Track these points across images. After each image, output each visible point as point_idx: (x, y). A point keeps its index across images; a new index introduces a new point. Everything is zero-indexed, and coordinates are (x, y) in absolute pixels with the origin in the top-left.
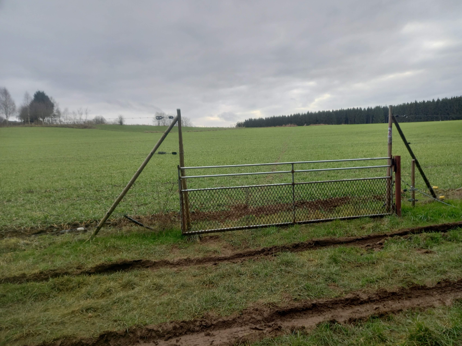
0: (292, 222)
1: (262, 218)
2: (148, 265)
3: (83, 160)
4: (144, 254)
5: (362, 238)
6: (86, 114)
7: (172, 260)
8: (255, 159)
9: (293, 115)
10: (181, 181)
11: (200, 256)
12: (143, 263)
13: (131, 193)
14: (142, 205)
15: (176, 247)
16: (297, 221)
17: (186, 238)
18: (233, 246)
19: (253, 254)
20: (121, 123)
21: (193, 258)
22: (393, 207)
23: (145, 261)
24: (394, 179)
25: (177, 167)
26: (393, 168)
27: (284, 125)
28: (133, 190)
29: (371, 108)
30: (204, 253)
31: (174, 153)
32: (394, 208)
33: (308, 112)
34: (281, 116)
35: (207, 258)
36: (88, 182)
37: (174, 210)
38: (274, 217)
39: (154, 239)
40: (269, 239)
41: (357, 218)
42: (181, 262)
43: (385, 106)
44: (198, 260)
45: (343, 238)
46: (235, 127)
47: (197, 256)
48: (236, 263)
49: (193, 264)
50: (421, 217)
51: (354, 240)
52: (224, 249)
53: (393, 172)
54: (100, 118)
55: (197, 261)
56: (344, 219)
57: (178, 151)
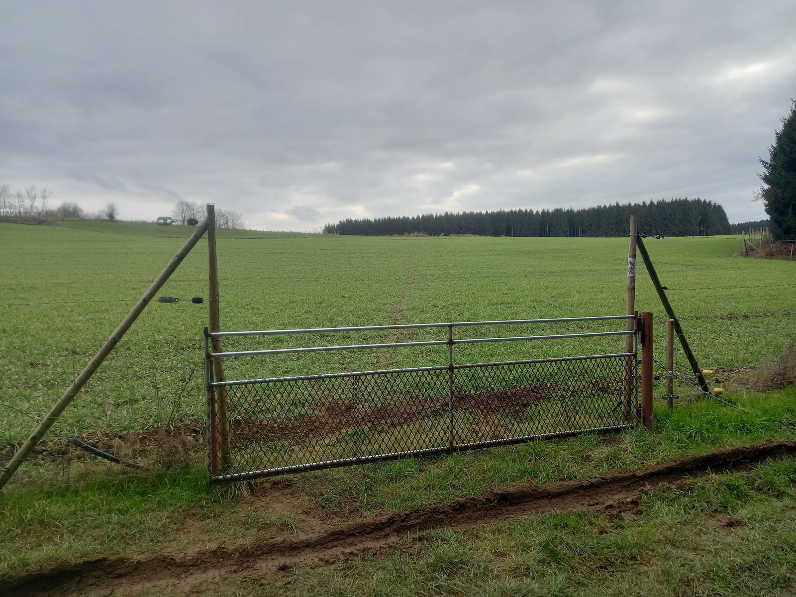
0: (448, 445)
1: (383, 434)
2: (122, 571)
3: (23, 288)
4: (114, 538)
5: (590, 484)
6: (44, 197)
7: (182, 555)
8: (361, 296)
9: (421, 217)
10: (211, 362)
11: (248, 540)
12: (110, 566)
13: (105, 372)
14: (126, 402)
15: (194, 515)
16: (457, 444)
17: (218, 489)
18: (323, 507)
19: (368, 530)
20: (111, 216)
21: (233, 548)
22: (638, 411)
23: (115, 561)
24: (640, 357)
25: (202, 331)
26: (639, 336)
27: (407, 234)
28: (111, 364)
29: (548, 211)
30: (259, 530)
31: (198, 301)
32: (640, 414)
33: (447, 213)
34: (401, 217)
35: (265, 545)
36: (17, 343)
37: (196, 417)
38: (408, 431)
39: (143, 494)
40: (403, 489)
41: (573, 435)
42: (203, 558)
43: (570, 209)
44: (244, 550)
45: (553, 486)
46: (321, 232)
47: (240, 541)
48: (333, 563)
49: (231, 562)
50: (691, 433)
51: (576, 488)
52: (303, 517)
53: (638, 344)
54: (72, 207)
55: (240, 553)
56: (549, 438)
57: (206, 296)
